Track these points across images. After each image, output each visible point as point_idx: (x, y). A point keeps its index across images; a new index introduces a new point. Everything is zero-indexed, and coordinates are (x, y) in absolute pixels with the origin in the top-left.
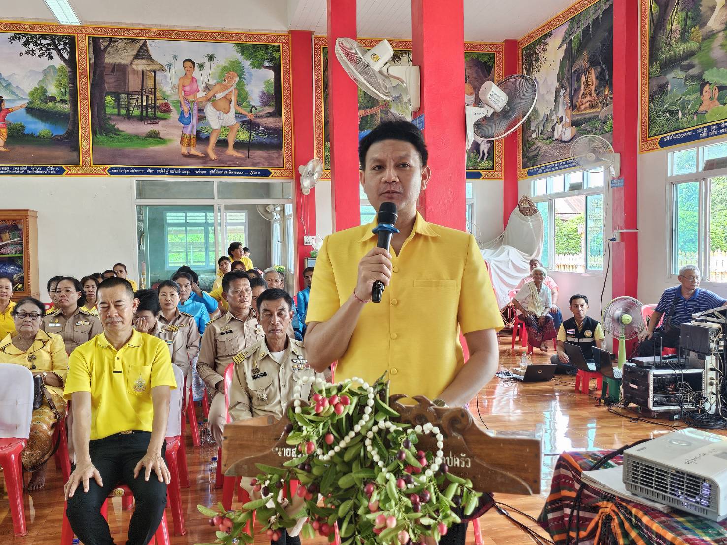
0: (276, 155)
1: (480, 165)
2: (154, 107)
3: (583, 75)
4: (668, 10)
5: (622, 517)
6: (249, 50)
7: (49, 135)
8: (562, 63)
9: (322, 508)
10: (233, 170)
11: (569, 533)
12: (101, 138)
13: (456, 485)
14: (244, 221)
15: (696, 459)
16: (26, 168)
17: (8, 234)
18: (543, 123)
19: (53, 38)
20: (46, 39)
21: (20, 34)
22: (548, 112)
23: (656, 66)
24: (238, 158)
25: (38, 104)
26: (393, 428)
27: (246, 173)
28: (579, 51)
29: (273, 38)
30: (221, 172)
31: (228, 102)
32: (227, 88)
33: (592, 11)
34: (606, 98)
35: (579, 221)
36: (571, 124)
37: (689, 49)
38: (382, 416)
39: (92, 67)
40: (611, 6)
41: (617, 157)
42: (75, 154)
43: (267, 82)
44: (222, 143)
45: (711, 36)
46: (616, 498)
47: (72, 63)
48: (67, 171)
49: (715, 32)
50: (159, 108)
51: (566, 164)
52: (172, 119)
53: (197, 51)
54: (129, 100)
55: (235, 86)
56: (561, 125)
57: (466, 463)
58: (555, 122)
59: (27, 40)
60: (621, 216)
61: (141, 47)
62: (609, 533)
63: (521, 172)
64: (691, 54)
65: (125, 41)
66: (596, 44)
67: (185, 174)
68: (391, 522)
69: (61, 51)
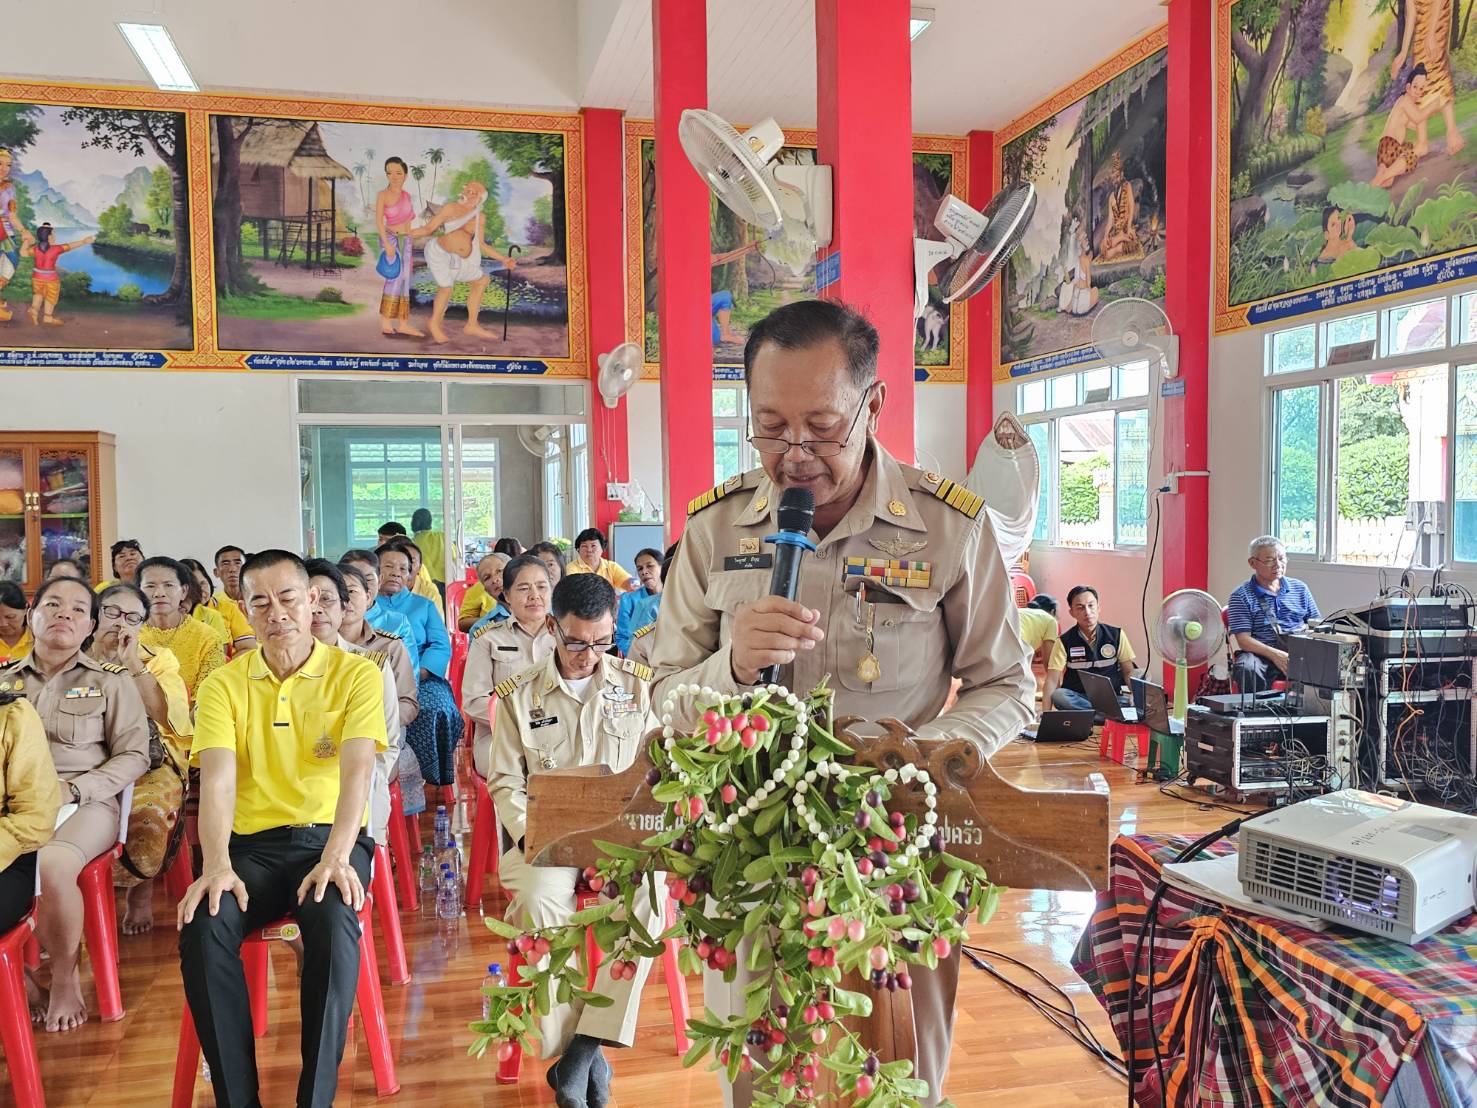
0: (555, 336)
1: (925, 356)
2: (332, 245)
3: (1112, 195)
4: (1265, 79)
5: (1237, 942)
6: (506, 142)
7: (137, 295)
8: (1073, 173)
9: (714, 919)
10: (476, 362)
11: (1135, 978)
12: (232, 301)
13: (960, 873)
14: (493, 459)
15: (1370, 836)
16: (94, 356)
17: (60, 476)
18: (1039, 283)
19: (144, 116)
20: (130, 118)
21: (82, 108)
22: (1048, 262)
23: (1244, 178)
24: (486, 341)
25: (115, 238)
26: (844, 773)
27: (501, 368)
28: (1106, 150)
29: (550, 119)
30: (454, 366)
31: (468, 237)
32: (464, 211)
33: (1129, 80)
34: (1153, 235)
35: (1095, 464)
36: (1089, 283)
37: (1302, 149)
38: (822, 754)
39: (217, 168)
40: (1164, 71)
41: (1174, 340)
42: (185, 330)
43: (540, 202)
44: (458, 312)
45: (1341, 125)
46: (1225, 910)
47: (179, 161)
48: (170, 361)
49: (1349, 117)
50: (341, 246)
51: (1080, 355)
52: (364, 267)
53: (411, 144)
54: (286, 232)
55: (480, 207)
56: (1071, 285)
57: (975, 836)
58: (1060, 281)
59: (97, 118)
60: (1180, 447)
61: (308, 135)
62: (1211, 972)
63: (999, 369)
64: (1307, 156)
65: (277, 123)
66: (1136, 138)
67: (388, 369)
68: (857, 931)
69: (159, 141)
